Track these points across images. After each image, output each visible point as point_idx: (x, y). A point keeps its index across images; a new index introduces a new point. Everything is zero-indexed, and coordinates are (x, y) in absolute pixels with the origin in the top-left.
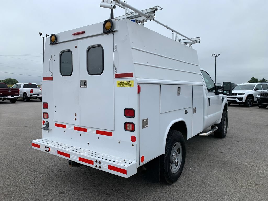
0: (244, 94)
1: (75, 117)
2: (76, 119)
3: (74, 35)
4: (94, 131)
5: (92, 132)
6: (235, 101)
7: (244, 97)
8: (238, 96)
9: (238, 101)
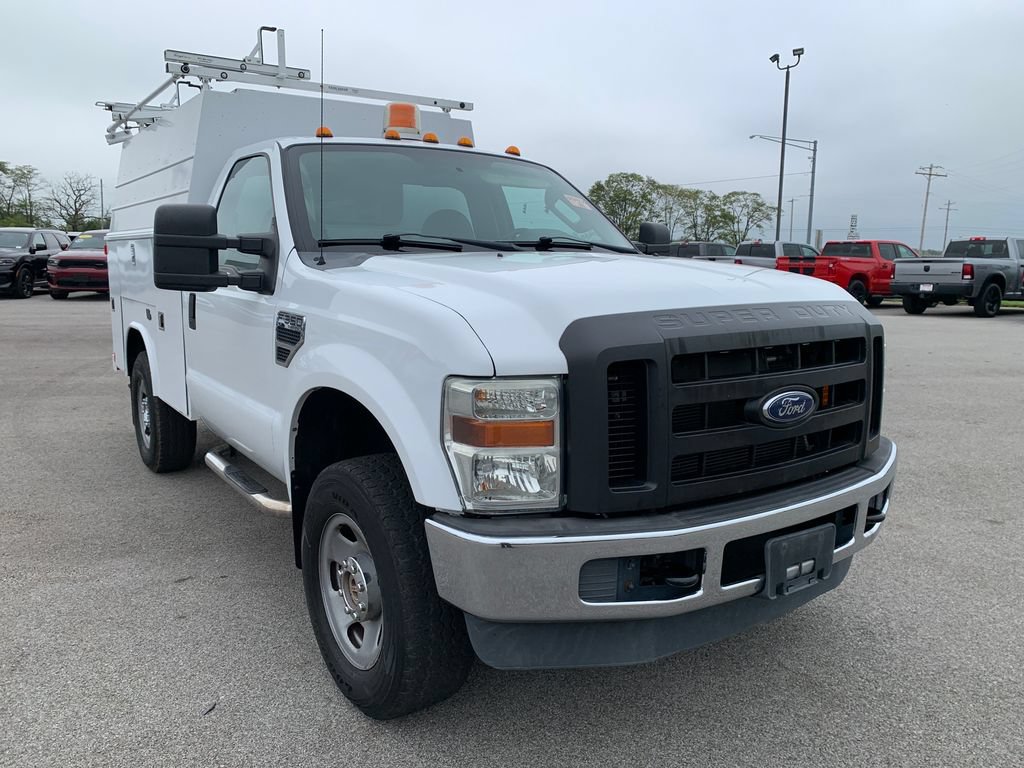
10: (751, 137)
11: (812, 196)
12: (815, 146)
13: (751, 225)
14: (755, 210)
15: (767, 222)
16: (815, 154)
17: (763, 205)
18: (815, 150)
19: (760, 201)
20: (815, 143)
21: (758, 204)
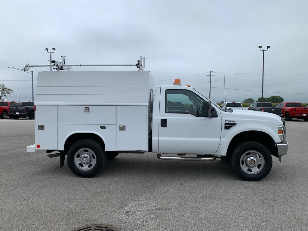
10: (9, 67)
11: (33, 87)
12: (33, 73)
13: (2, 95)
14: (3, 90)
15: (8, 94)
16: (33, 75)
17: (6, 89)
18: (33, 74)
19: (5, 87)
20: (33, 72)
21: (4, 88)
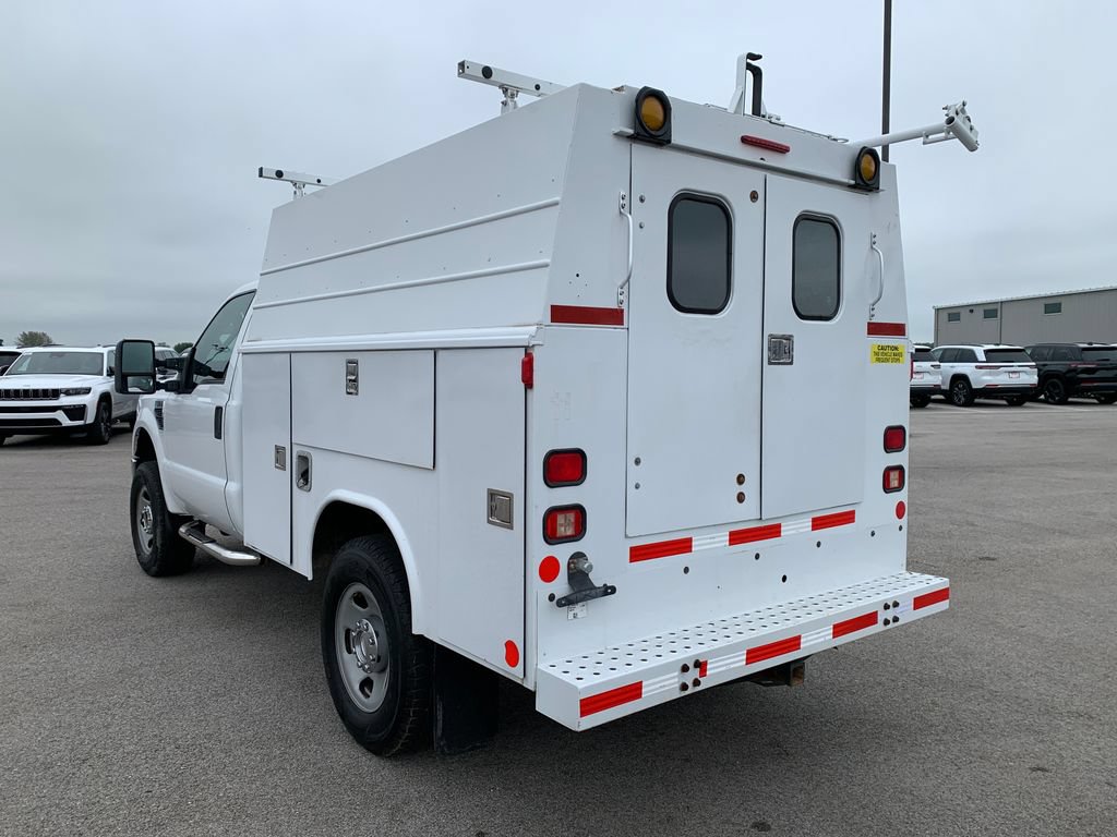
0: (87, 391)
1: (742, 488)
2: (741, 498)
3: (746, 140)
4: (803, 525)
5: (796, 530)
6: (55, 421)
7: (90, 401)
8: (64, 401)
9: (66, 422)
